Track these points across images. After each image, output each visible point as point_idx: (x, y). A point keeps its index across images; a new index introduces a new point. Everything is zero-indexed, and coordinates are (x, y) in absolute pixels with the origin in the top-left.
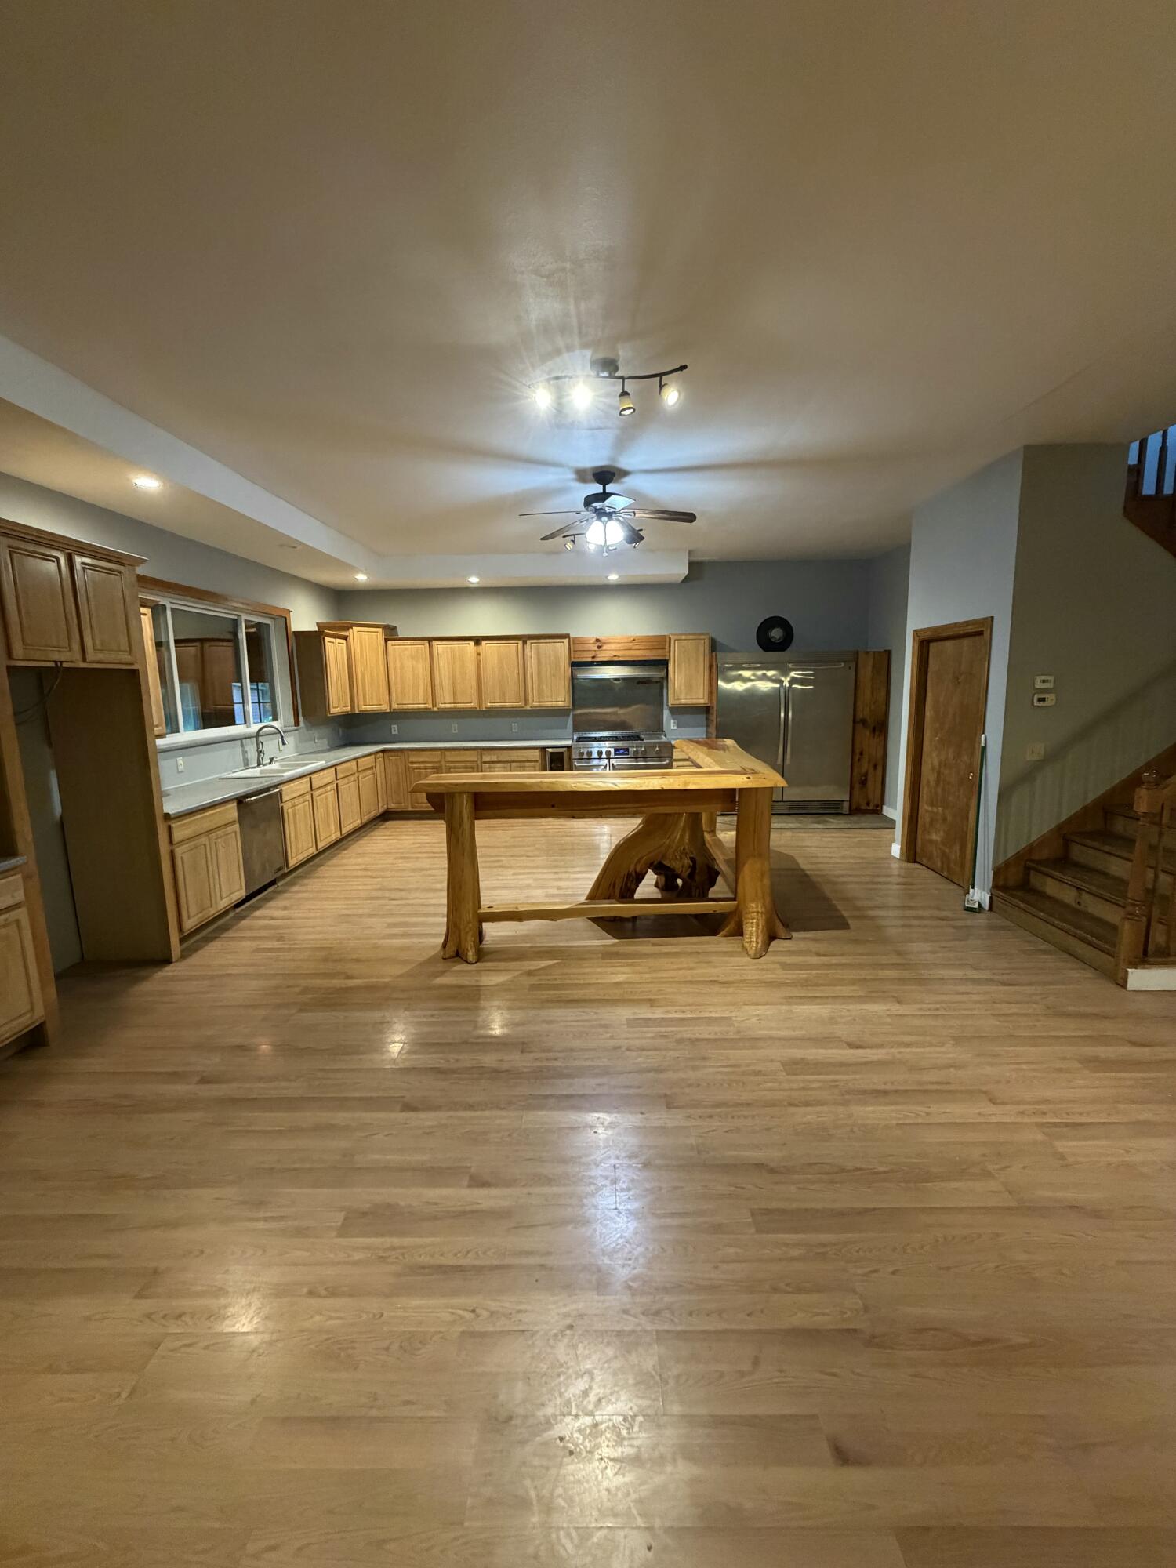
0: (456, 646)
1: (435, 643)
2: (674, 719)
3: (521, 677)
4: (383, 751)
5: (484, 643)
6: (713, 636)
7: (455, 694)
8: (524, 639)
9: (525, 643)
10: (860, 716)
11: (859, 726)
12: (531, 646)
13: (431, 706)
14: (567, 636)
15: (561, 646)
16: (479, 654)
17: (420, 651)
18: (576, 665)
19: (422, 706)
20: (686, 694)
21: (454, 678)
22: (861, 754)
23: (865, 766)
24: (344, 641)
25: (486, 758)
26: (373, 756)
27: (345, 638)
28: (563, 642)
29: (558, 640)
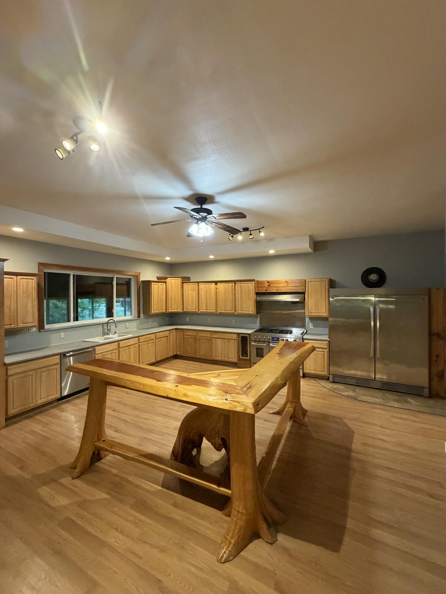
0: (208, 285)
1: (200, 284)
2: (311, 323)
3: (234, 299)
4: (176, 329)
5: (218, 284)
6: (331, 278)
7: (206, 306)
8: (235, 282)
9: (235, 284)
10: (435, 331)
11: (435, 337)
12: (238, 285)
13: (197, 310)
14: (253, 280)
15: (251, 285)
16: (217, 289)
17: (194, 287)
18: (257, 294)
19: (194, 310)
20: (315, 310)
21: (206, 299)
24: (164, 284)
26: (168, 331)
27: (165, 282)
28: (252, 283)
29: (250, 282)
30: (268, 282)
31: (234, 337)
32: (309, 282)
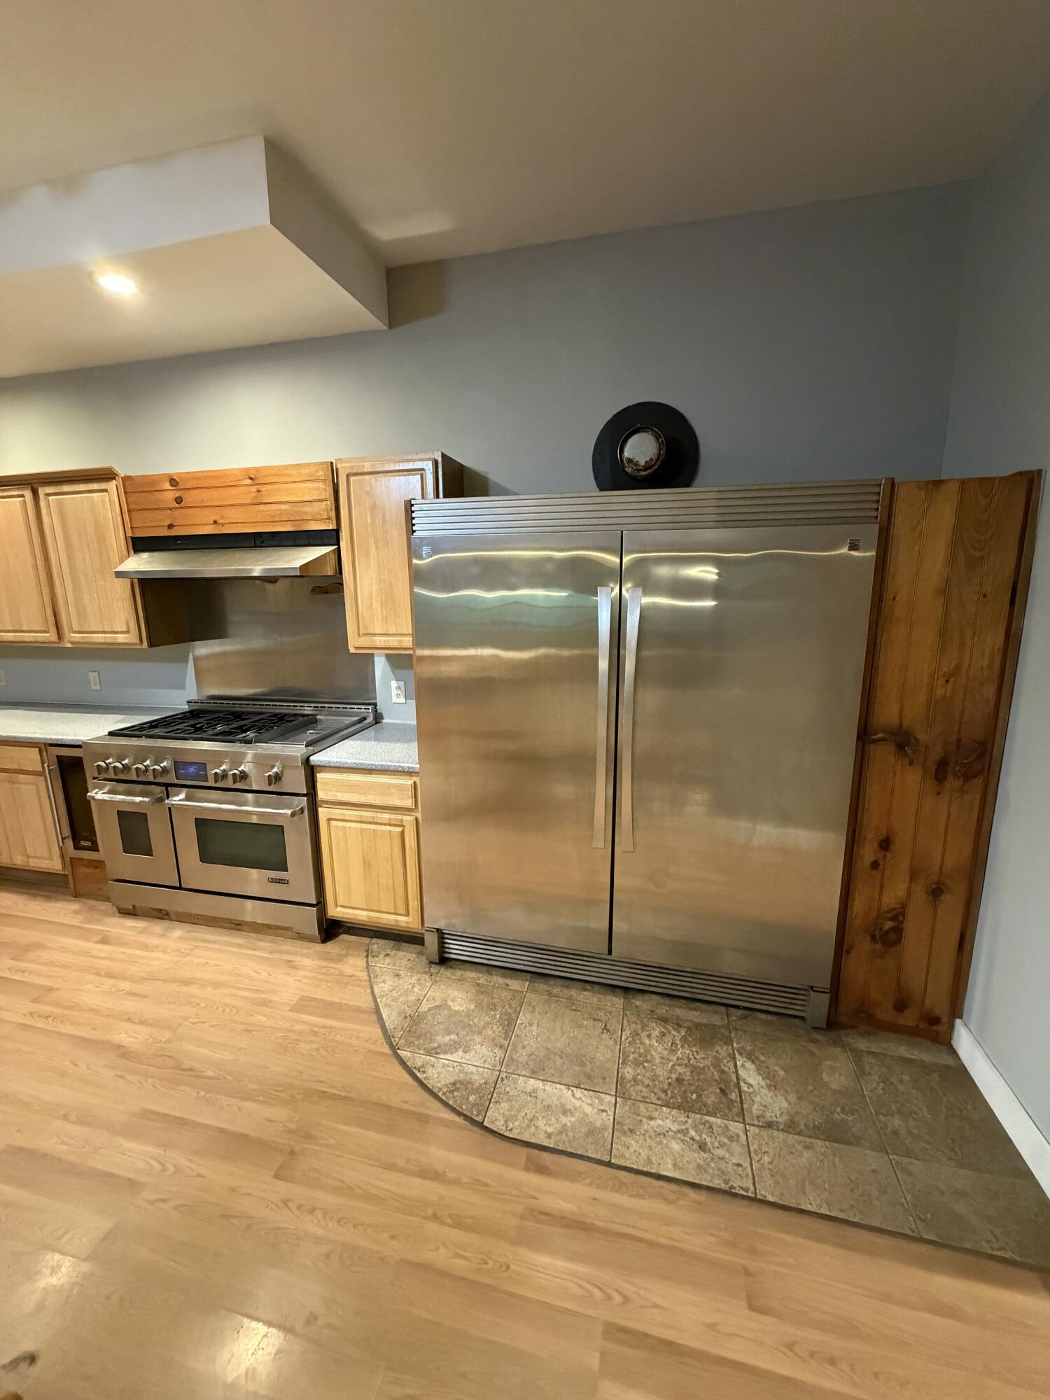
2: (396, 680)
8: (32, 483)
9: (36, 493)
12: (51, 499)
14: (105, 475)
15: (103, 502)
18: (139, 545)
28: (105, 490)
29: (95, 486)
30: (173, 482)
31: (31, 759)
32: (352, 479)
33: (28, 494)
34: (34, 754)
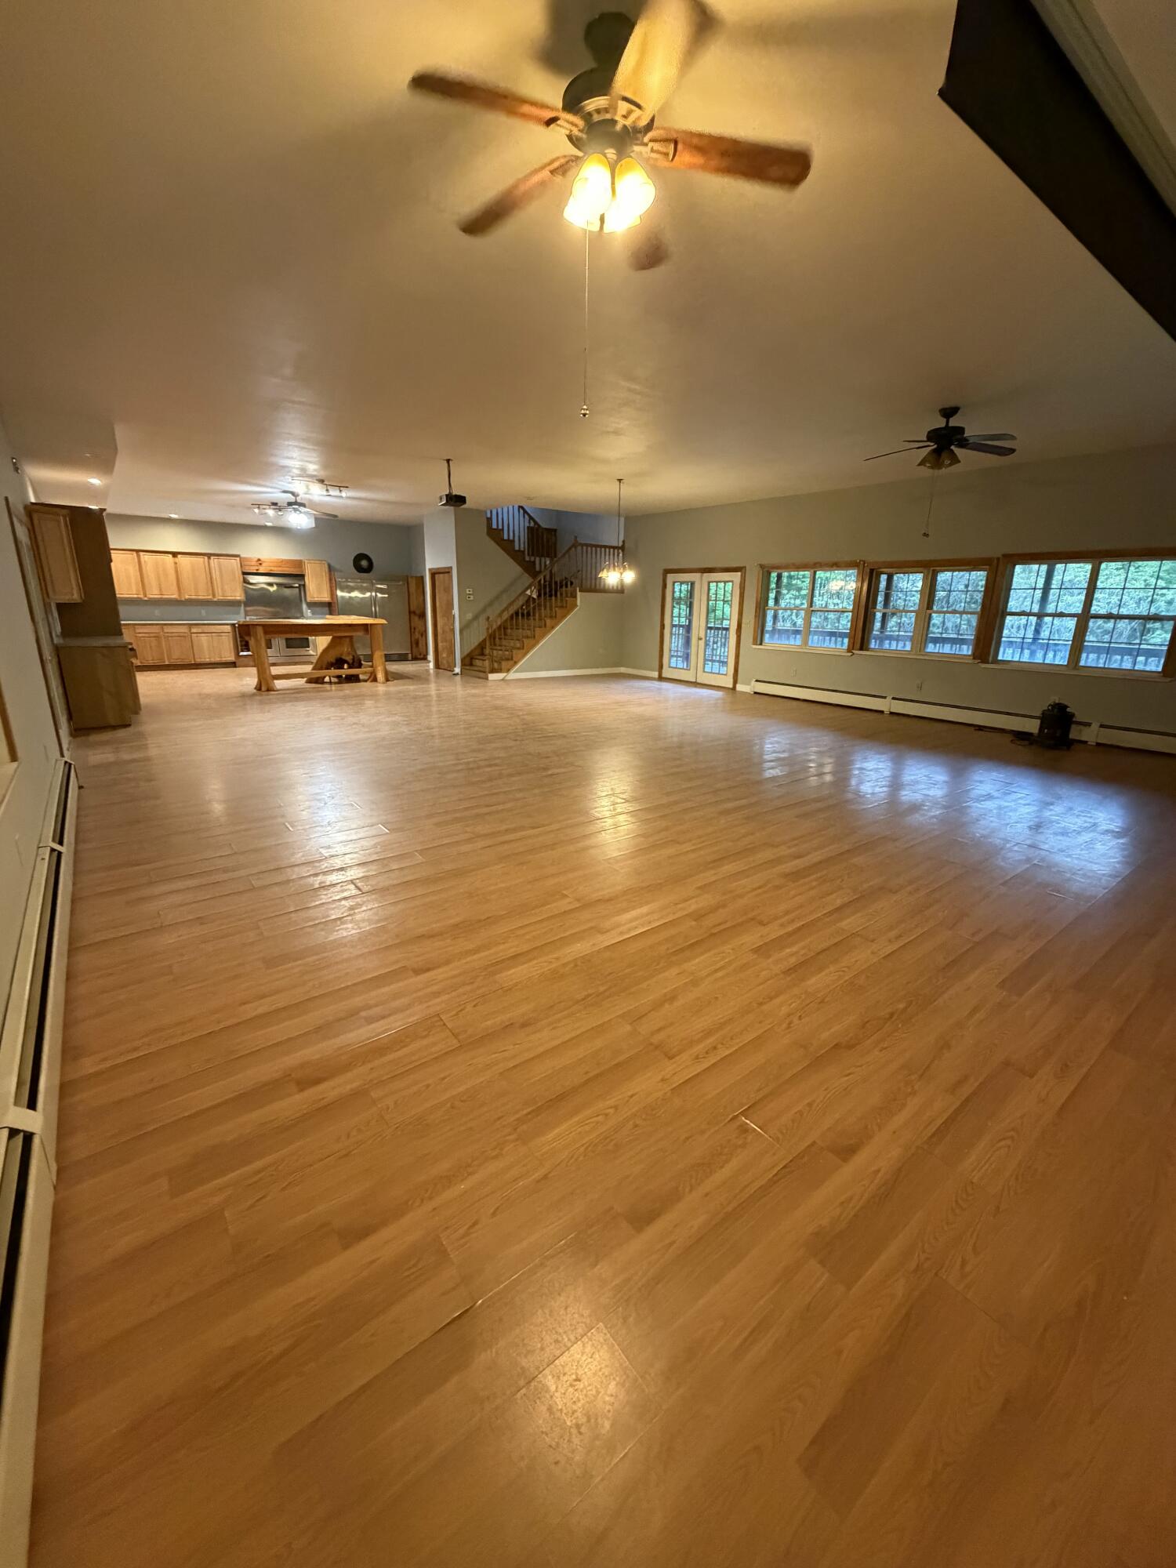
0: (158, 557)
2: (309, 610)
3: (209, 579)
5: (179, 556)
6: (329, 561)
7: (160, 589)
8: (209, 556)
9: (209, 558)
10: (412, 609)
11: (412, 615)
12: (214, 561)
13: (141, 596)
14: (238, 556)
15: (234, 562)
16: (177, 563)
18: (245, 574)
20: (317, 595)
22: (415, 629)
23: (417, 635)
25: (194, 630)
28: (234, 559)
29: (231, 558)
30: (259, 560)
31: (228, 628)
32: (308, 564)
33: (206, 558)
34: (229, 627)
